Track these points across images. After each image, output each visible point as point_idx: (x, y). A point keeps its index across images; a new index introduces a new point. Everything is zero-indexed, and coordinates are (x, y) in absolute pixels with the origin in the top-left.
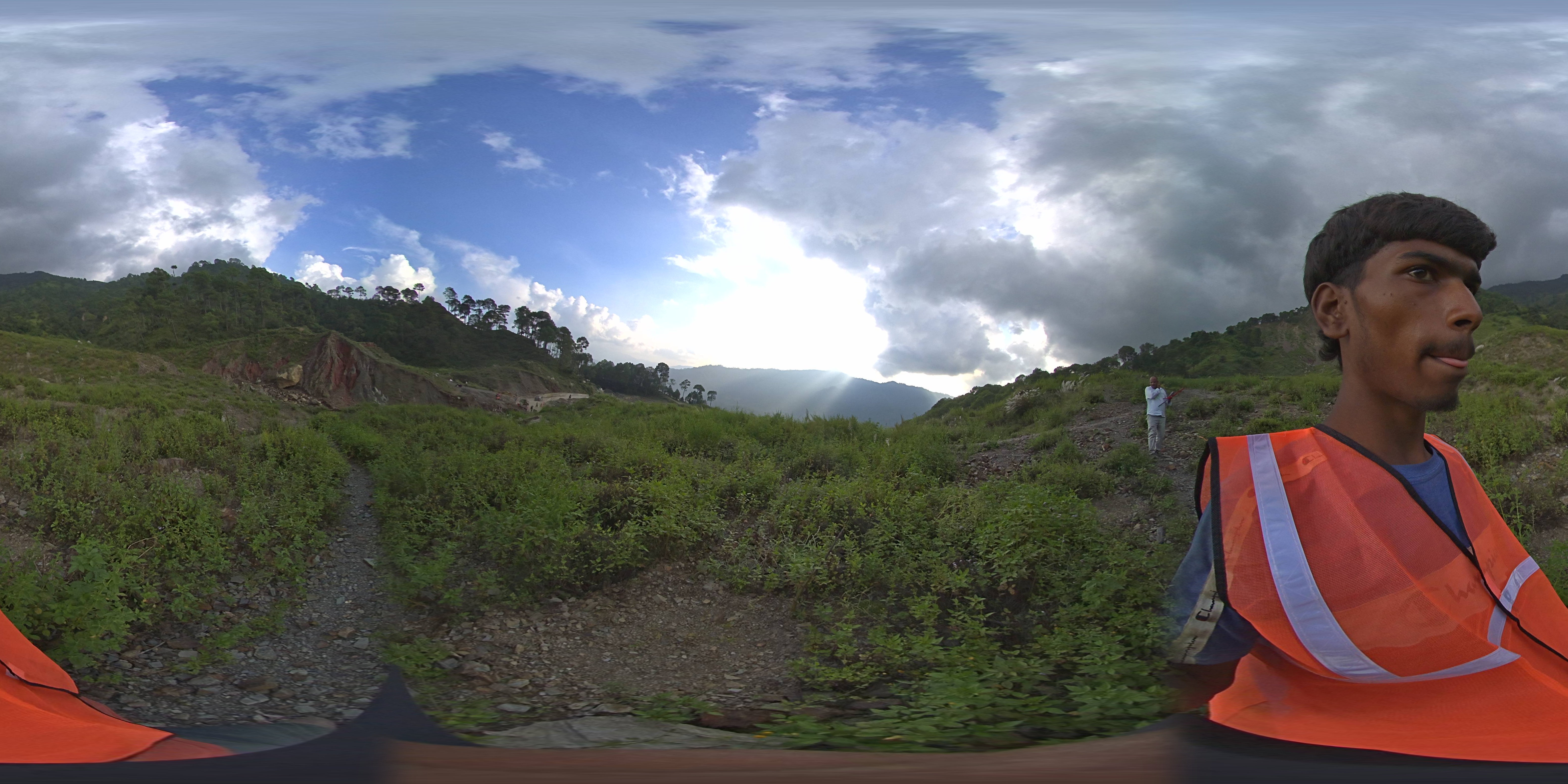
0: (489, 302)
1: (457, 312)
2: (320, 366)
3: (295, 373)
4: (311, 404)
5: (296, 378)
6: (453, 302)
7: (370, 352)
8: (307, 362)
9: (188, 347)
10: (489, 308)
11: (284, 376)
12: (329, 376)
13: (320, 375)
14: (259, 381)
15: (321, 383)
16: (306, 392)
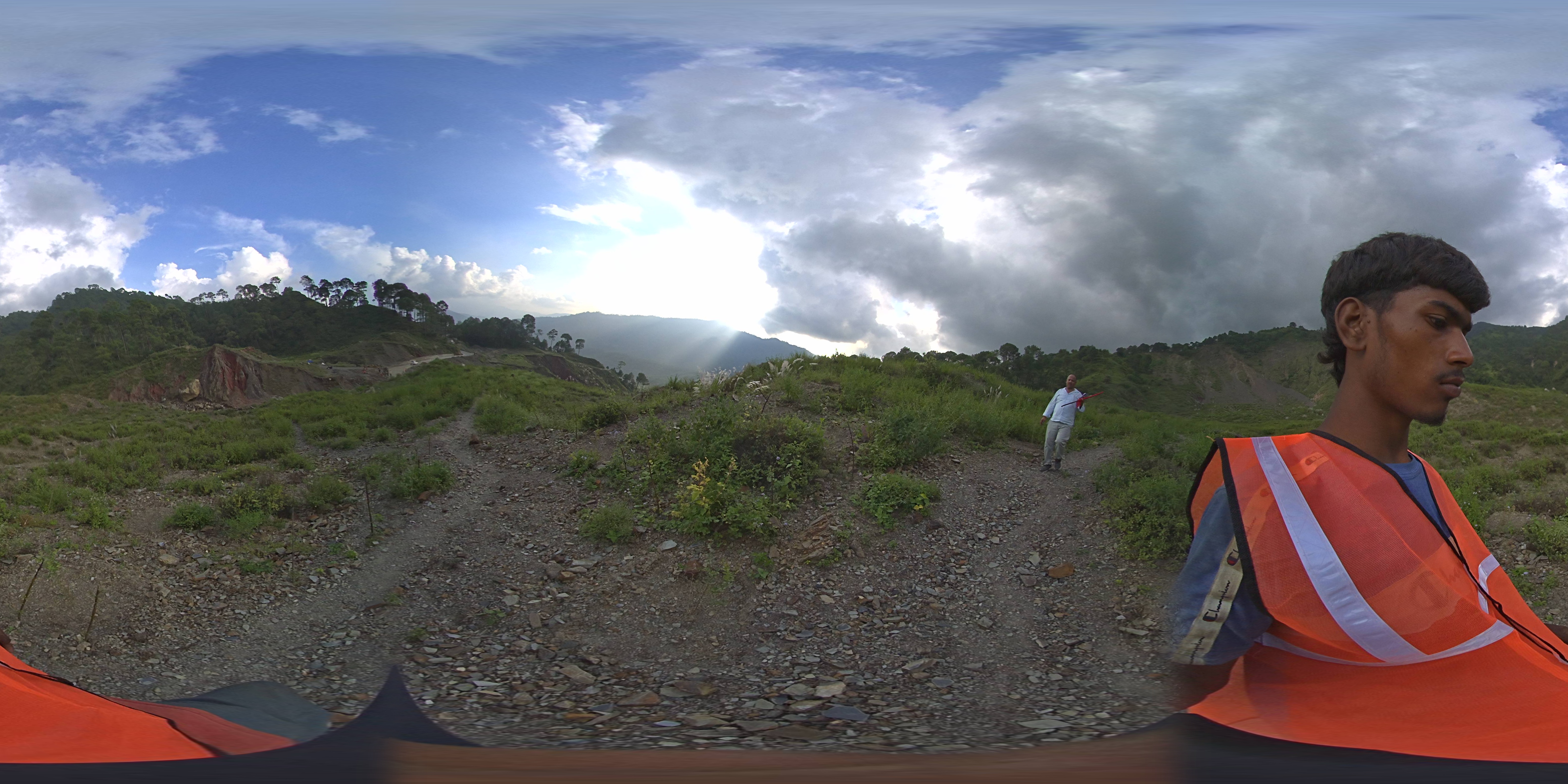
0: (345, 282)
1: (317, 297)
2: (214, 376)
3: (195, 387)
4: (217, 409)
5: (196, 391)
6: (311, 288)
7: (251, 356)
8: (201, 376)
9: (89, 381)
10: (346, 287)
11: (187, 391)
12: (223, 384)
13: (216, 384)
14: (165, 399)
15: (218, 390)
16: (207, 400)
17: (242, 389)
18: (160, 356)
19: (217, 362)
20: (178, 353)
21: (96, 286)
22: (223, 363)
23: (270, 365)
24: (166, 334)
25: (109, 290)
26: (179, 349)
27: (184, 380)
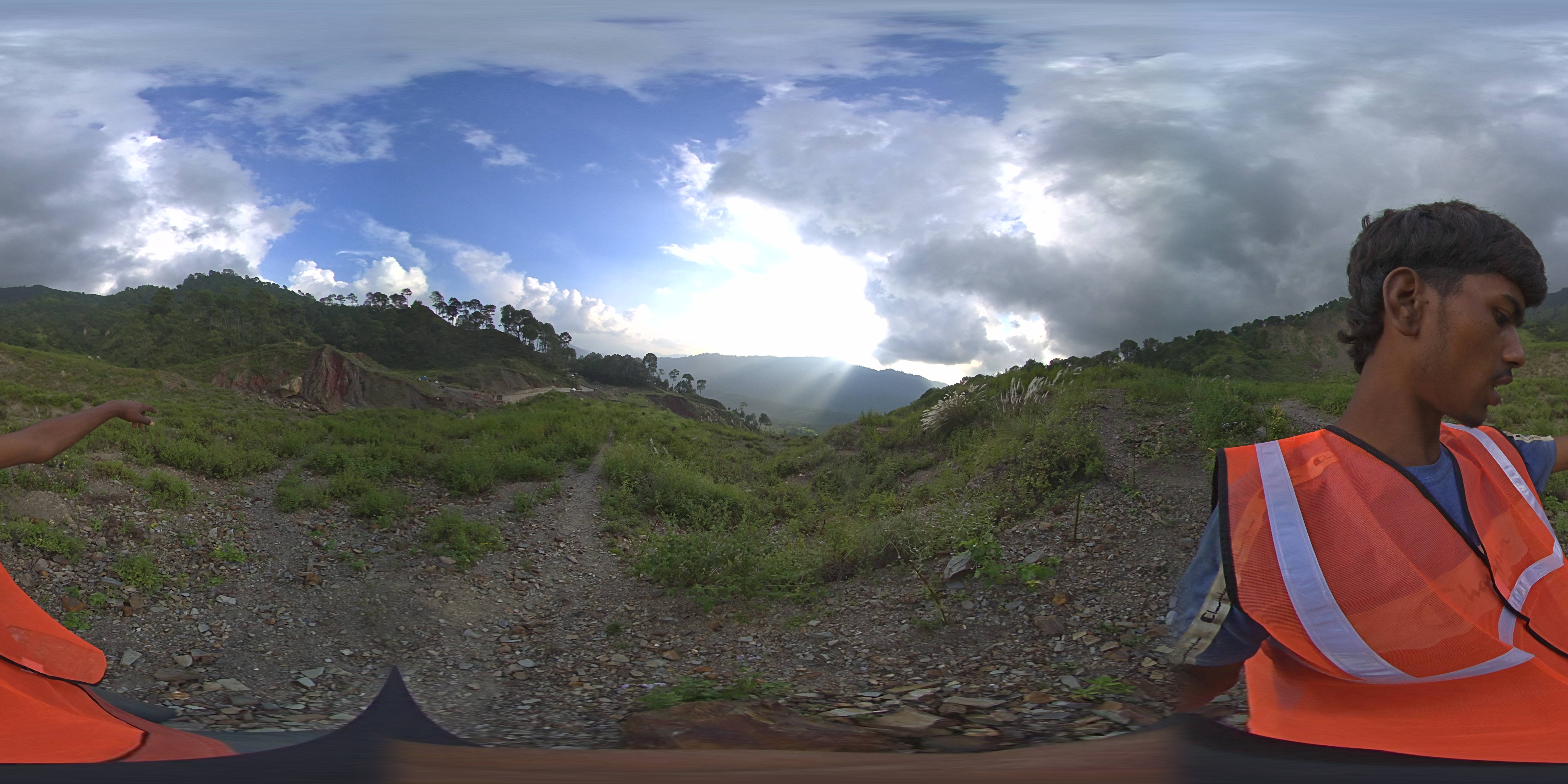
0: (475, 303)
1: (445, 314)
2: (317, 377)
3: (296, 384)
4: (311, 410)
5: (297, 389)
6: (440, 305)
7: (360, 362)
8: (305, 374)
9: (197, 362)
10: (475, 308)
11: (287, 387)
12: (325, 385)
13: (317, 384)
14: (265, 392)
15: (319, 392)
16: (306, 400)
17: (342, 395)
18: (270, 348)
19: (323, 363)
20: (289, 348)
21: (231, 271)
22: (329, 364)
23: (376, 374)
24: (281, 328)
25: (244, 278)
26: (290, 344)
27: (287, 376)
